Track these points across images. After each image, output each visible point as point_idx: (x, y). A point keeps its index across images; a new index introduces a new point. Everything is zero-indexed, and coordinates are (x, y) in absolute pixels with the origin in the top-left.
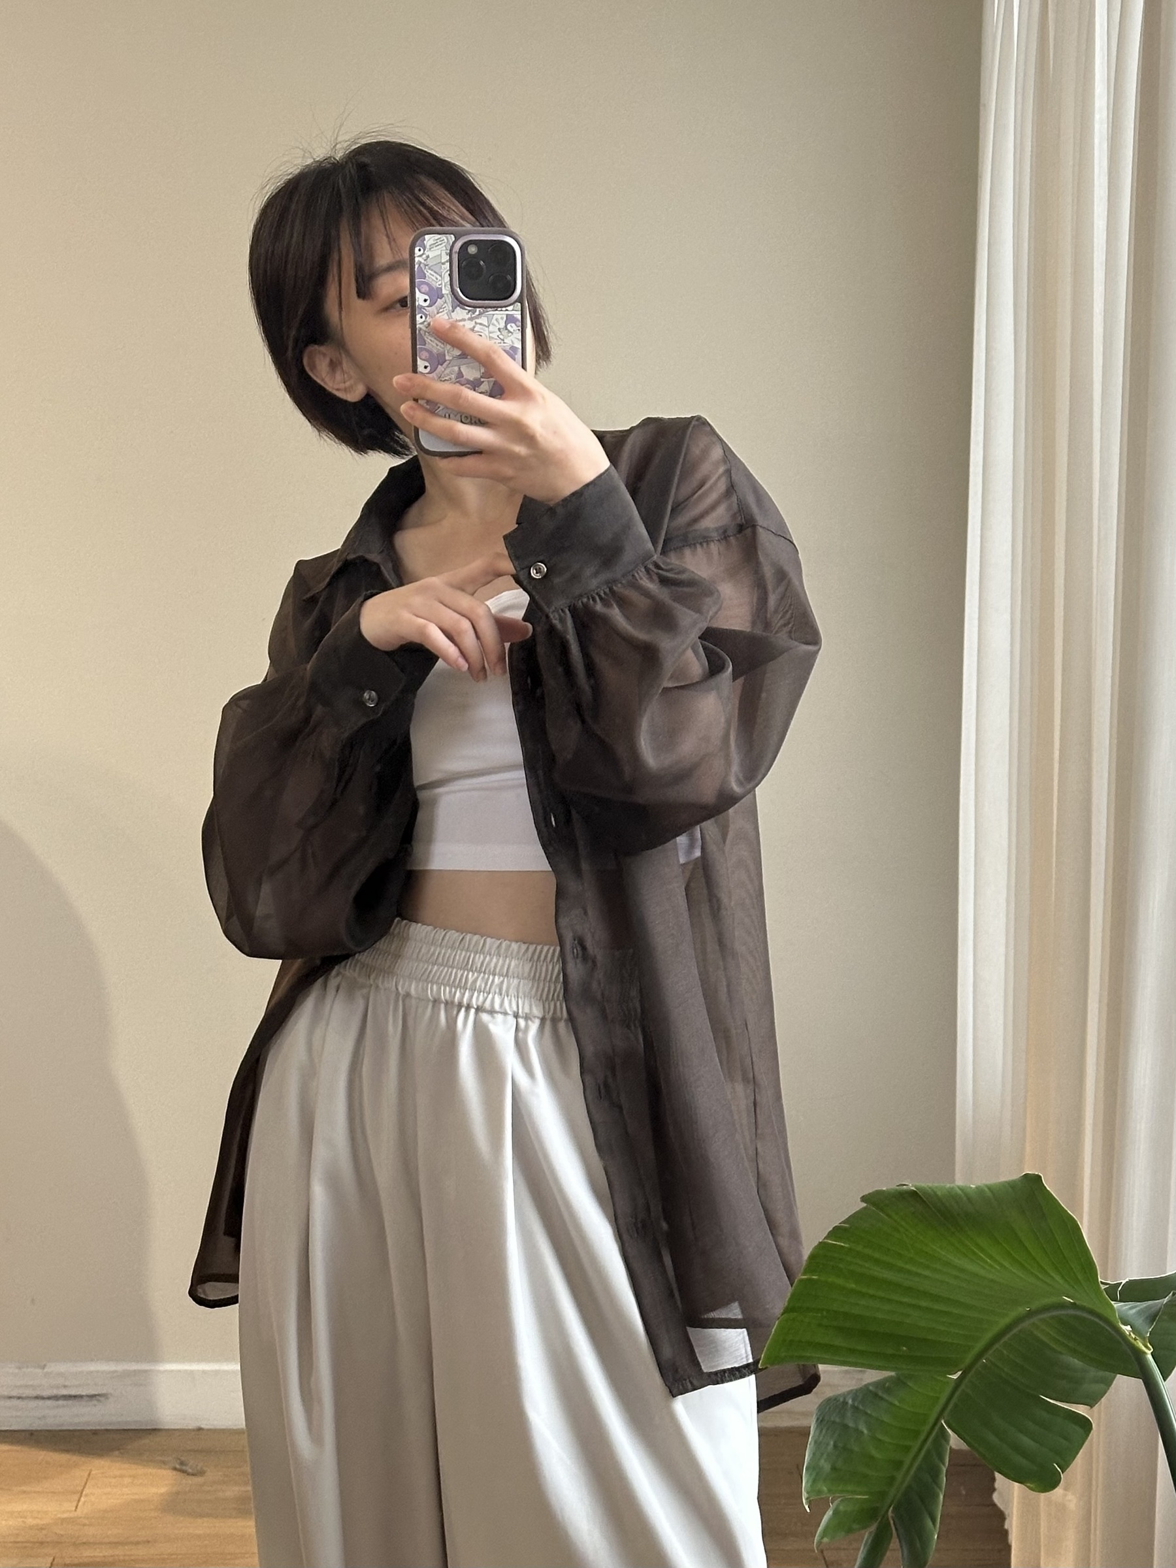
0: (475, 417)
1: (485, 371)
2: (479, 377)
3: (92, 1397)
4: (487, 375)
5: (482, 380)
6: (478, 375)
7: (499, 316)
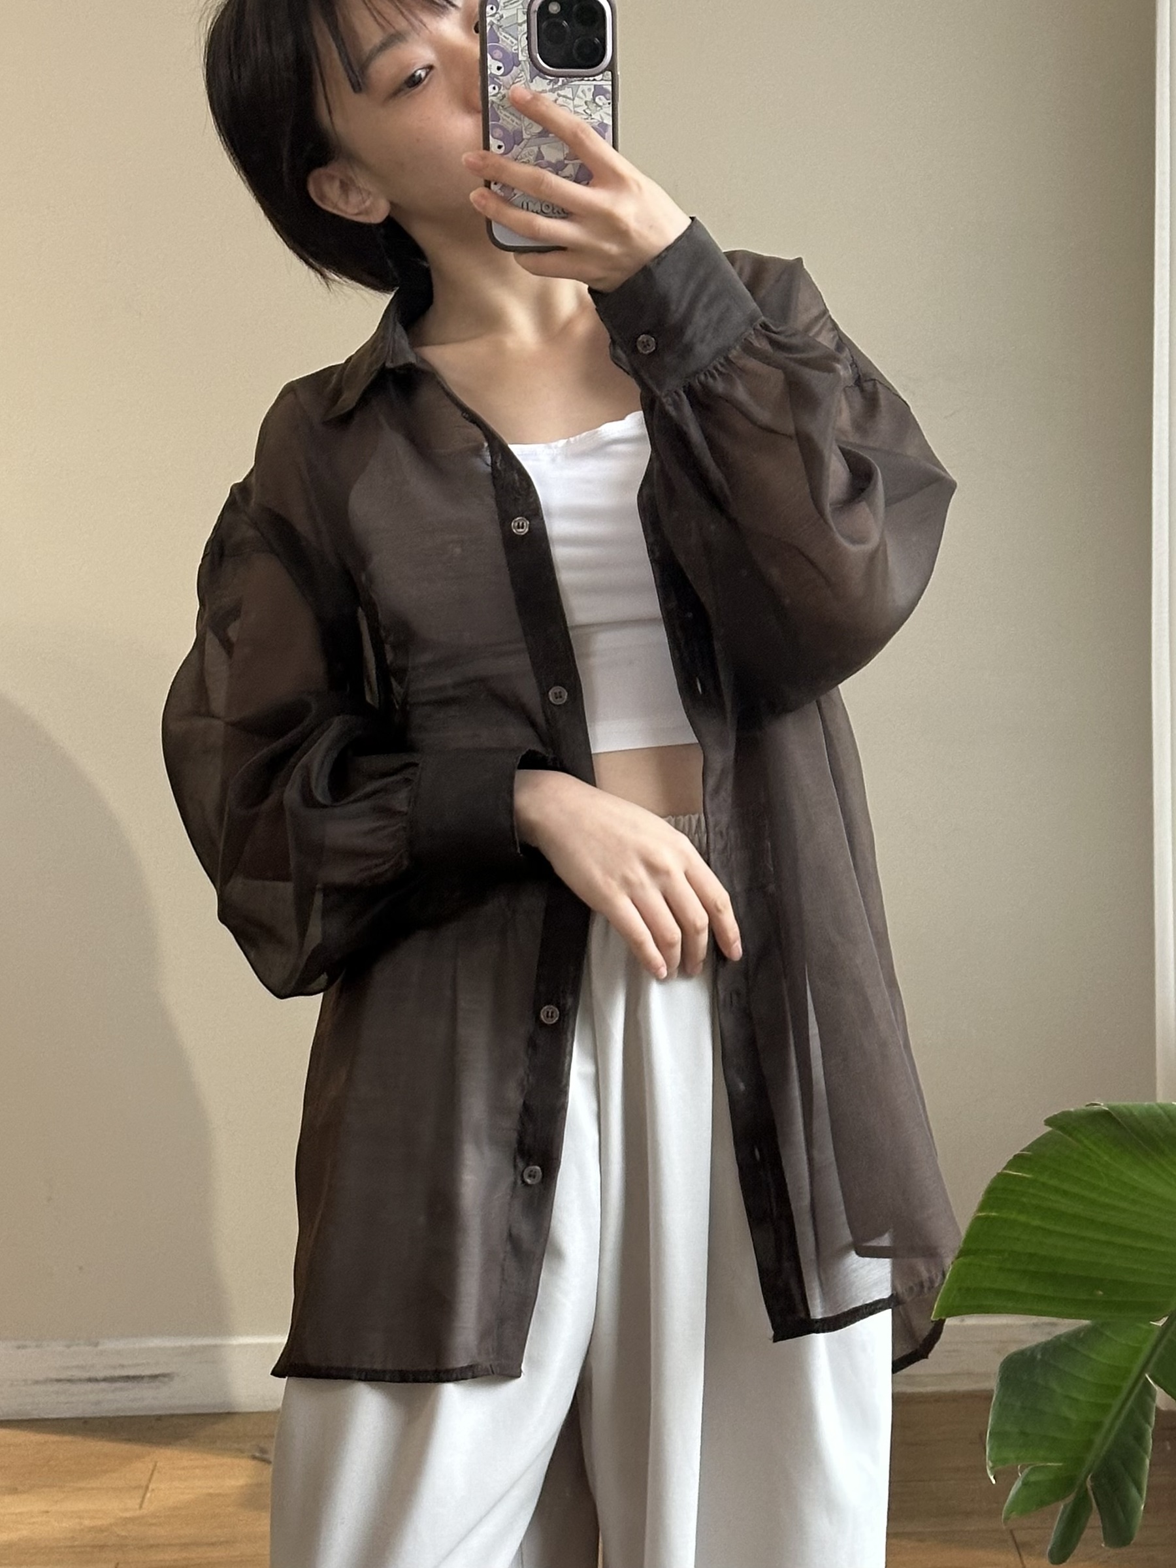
0: (557, 206)
1: (570, 152)
2: (562, 158)
3: (154, 1377)
4: (572, 156)
5: (566, 162)
6: (561, 157)
7: (585, 87)
